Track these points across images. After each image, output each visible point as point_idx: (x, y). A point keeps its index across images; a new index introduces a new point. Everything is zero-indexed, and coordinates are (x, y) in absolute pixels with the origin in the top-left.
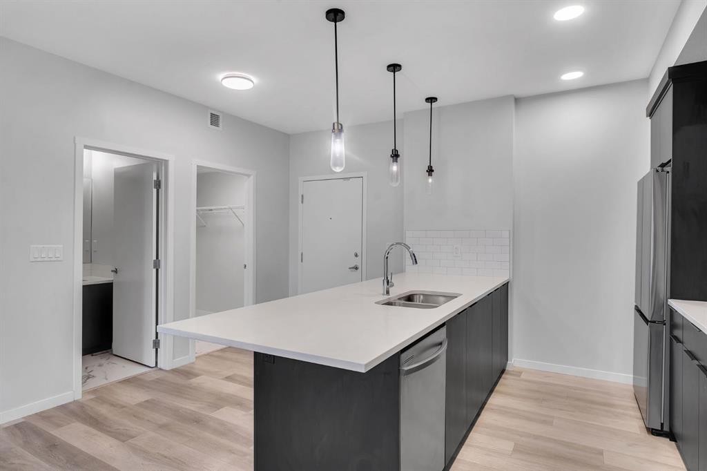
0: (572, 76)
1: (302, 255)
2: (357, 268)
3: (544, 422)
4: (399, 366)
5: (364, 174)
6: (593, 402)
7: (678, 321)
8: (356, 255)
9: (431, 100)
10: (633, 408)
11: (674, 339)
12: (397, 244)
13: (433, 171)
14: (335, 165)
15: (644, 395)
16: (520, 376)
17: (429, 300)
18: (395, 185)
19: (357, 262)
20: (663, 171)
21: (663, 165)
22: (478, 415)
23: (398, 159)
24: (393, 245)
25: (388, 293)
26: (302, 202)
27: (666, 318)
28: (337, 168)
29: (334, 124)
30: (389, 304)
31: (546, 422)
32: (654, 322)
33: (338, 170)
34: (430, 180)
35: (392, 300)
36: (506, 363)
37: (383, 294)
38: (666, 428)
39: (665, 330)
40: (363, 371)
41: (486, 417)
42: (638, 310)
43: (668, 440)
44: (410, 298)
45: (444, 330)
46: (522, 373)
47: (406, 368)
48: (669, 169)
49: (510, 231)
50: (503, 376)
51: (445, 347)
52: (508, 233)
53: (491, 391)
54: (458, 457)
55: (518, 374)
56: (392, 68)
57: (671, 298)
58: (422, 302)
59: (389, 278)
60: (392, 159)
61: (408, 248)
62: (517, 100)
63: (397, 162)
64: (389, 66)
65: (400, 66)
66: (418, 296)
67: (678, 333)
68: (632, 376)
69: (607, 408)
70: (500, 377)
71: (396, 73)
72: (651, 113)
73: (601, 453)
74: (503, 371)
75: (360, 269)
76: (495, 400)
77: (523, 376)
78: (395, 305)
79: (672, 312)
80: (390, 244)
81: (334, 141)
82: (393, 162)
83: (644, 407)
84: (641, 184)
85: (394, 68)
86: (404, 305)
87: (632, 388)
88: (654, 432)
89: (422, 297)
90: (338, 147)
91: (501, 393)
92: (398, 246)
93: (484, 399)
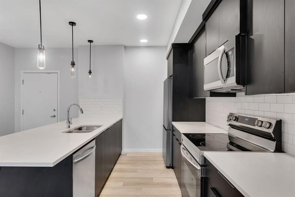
0: (144, 41)
1: (23, 111)
2: (55, 116)
3: (134, 172)
4: (72, 160)
5: (59, 72)
6: (151, 161)
7: (174, 129)
8: (54, 110)
9: (90, 41)
10: (162, 160)
11: (173, 135)
12: (73, 104)
13: (91, 73)
14: (40, 66)
15: (165, 155)
16: (126, 155)
17: (89, 129)
18: (73, 77)
19: (55, 113)
20: (170, 78)
21: (170, 76)
22: (110, 174)
23: (75, 66)
24: (71, 105)
25: (69, 127)
26: (23, 84)
27: (171, 128)
28: (41, 67)
29: (39, 45)
30: (70, 132)
31: (135, 171)
32: (168, 130)
33: (41, 68)
34: (90, 77)
35: (71, 131)
36: (121, 151)
37: (67, 128)
38: (171, 166)
39: (171, 132)
40: (52, 166)
41: (113, 174)
42: (164, 126)
43: (172, 169)
44: (80, 129)
45: (94, 141)
46: (127, 154)
47: (75, 161)
48: (172, 78)
49: (123, 99)
50: (120, 156)
51: (95, 148)
52: (122, 99)
53: (115, 163)
54: (101, 194)
55: (126, 154)
56: (71, 24)
57: (173, 121)
58: (86, 130)
59: (70, 120)
60: (71, 65)
61: (79, 106)
62: (125, 47)
63: (74, 67)
64: (70, 23)
65: (75, 23)
66: (84, 128)
67: (174, 133)
68: (162, 149)
69: (155, 162)
70: (119, 157)
71: (73, 26)
72: (167, 59)
73: (152, 179)
74: (120, 155)
75: (56, 117)
76: (117, 167)
77: (127, 155)
78: (73, 133)
79: (173, 126)
80: (71, 104)
81: (39, 54)
82: (72, 67)
83: (165, 159)
84: (165, 82)
85: (72, 24)
86: (77, 132)
87: (162, 154)
88: (168, 167)
89: (86, 128)
90: (41, 57)
91: (119, 163)
92: (74, 105)
93: (112, 167)
